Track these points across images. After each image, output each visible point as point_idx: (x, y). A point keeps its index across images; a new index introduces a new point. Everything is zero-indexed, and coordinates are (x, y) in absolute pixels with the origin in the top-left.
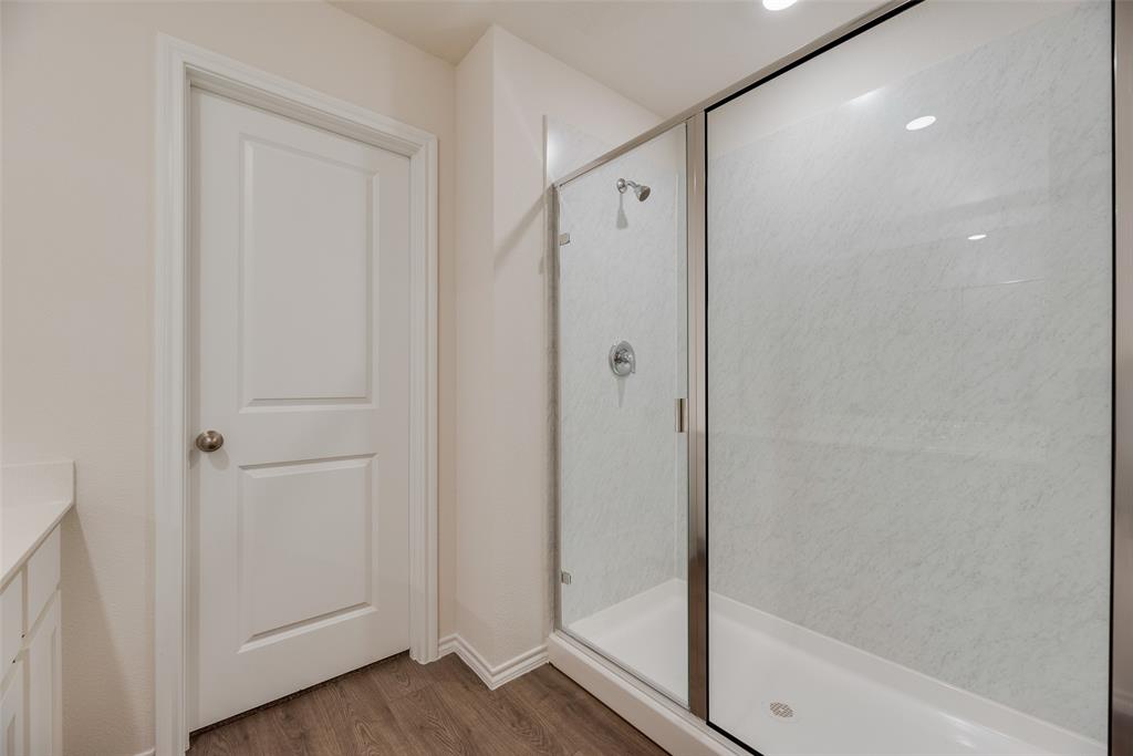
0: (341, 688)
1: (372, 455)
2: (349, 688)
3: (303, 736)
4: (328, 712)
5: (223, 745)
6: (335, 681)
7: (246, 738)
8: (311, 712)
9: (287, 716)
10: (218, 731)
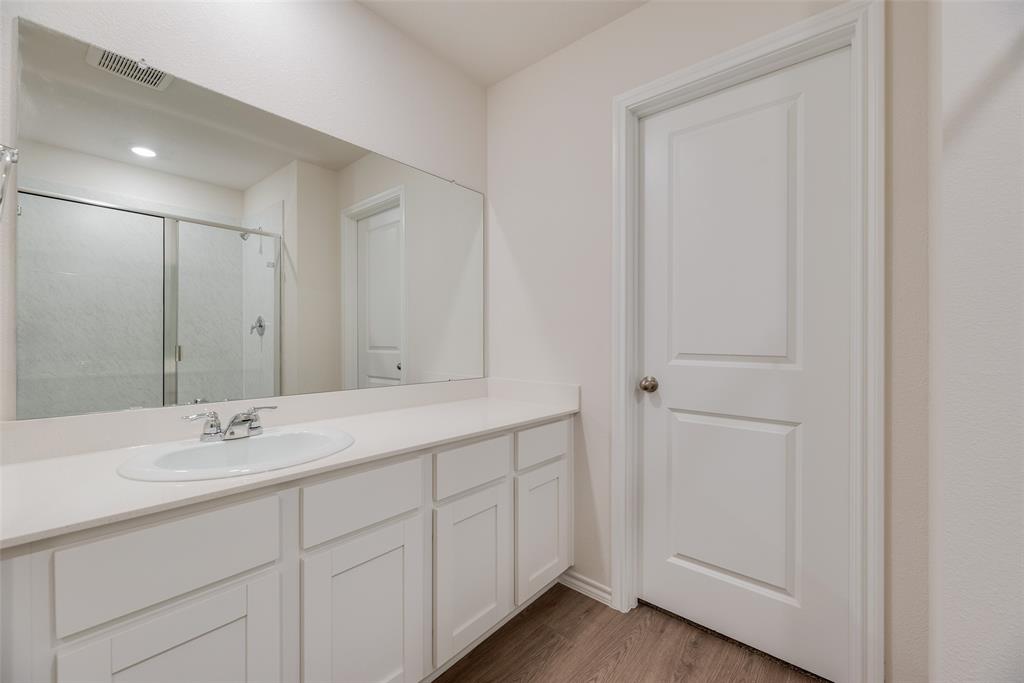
0: (752, 661)
1: (796, 424)
2: (757, 665)
3: (690, 667)
4: (723, 668)
5: (648, 622)
6: (752, 650)
7: (662, 631)
8: (712, 656)
9: (695, 643)
10: (654, 612)
